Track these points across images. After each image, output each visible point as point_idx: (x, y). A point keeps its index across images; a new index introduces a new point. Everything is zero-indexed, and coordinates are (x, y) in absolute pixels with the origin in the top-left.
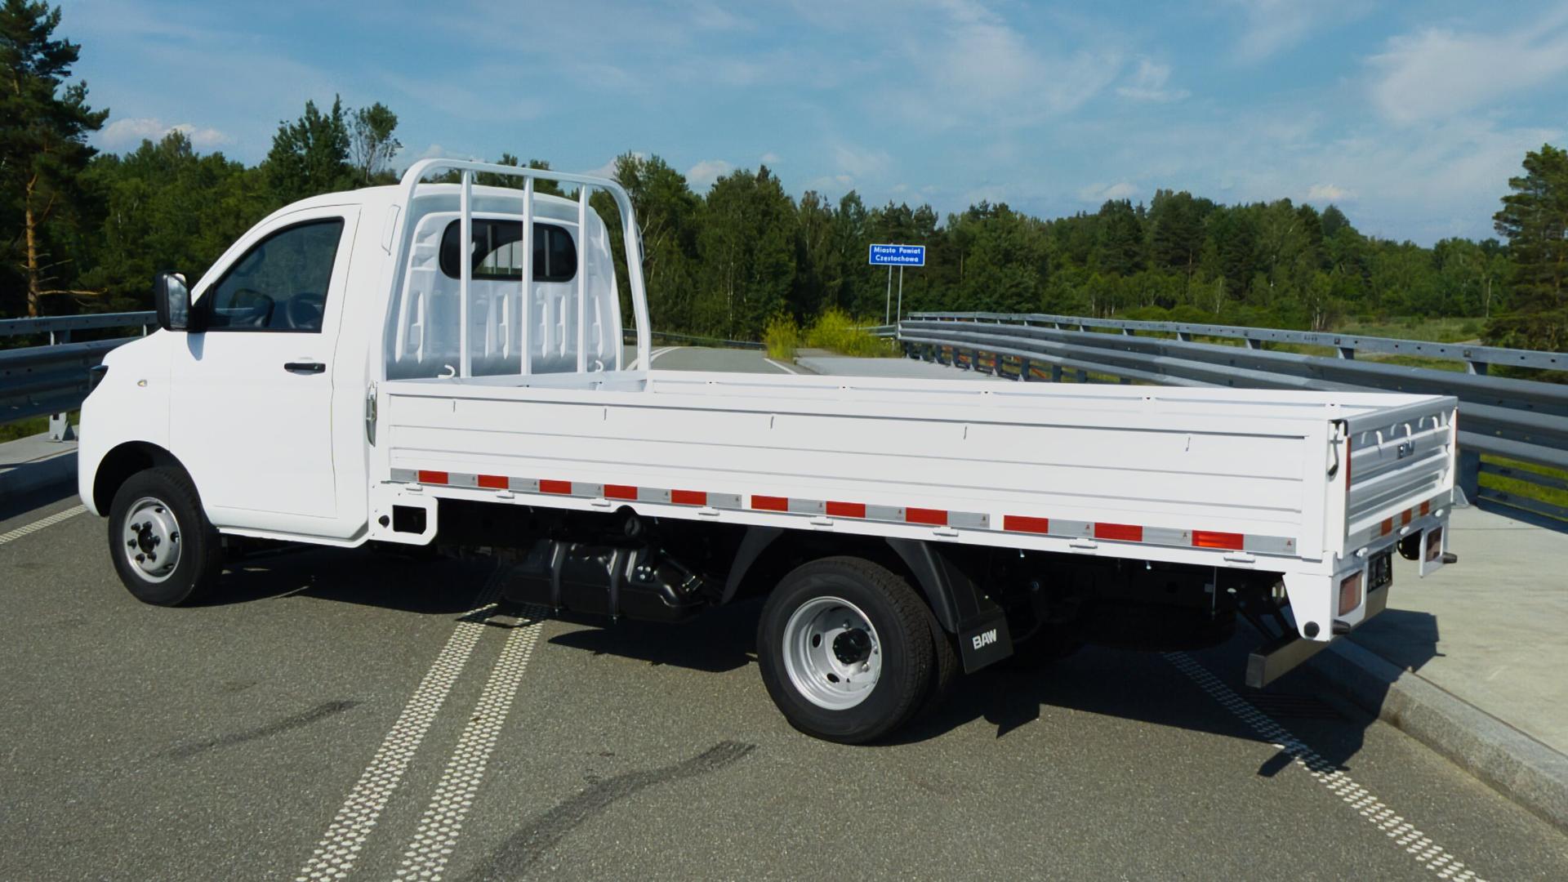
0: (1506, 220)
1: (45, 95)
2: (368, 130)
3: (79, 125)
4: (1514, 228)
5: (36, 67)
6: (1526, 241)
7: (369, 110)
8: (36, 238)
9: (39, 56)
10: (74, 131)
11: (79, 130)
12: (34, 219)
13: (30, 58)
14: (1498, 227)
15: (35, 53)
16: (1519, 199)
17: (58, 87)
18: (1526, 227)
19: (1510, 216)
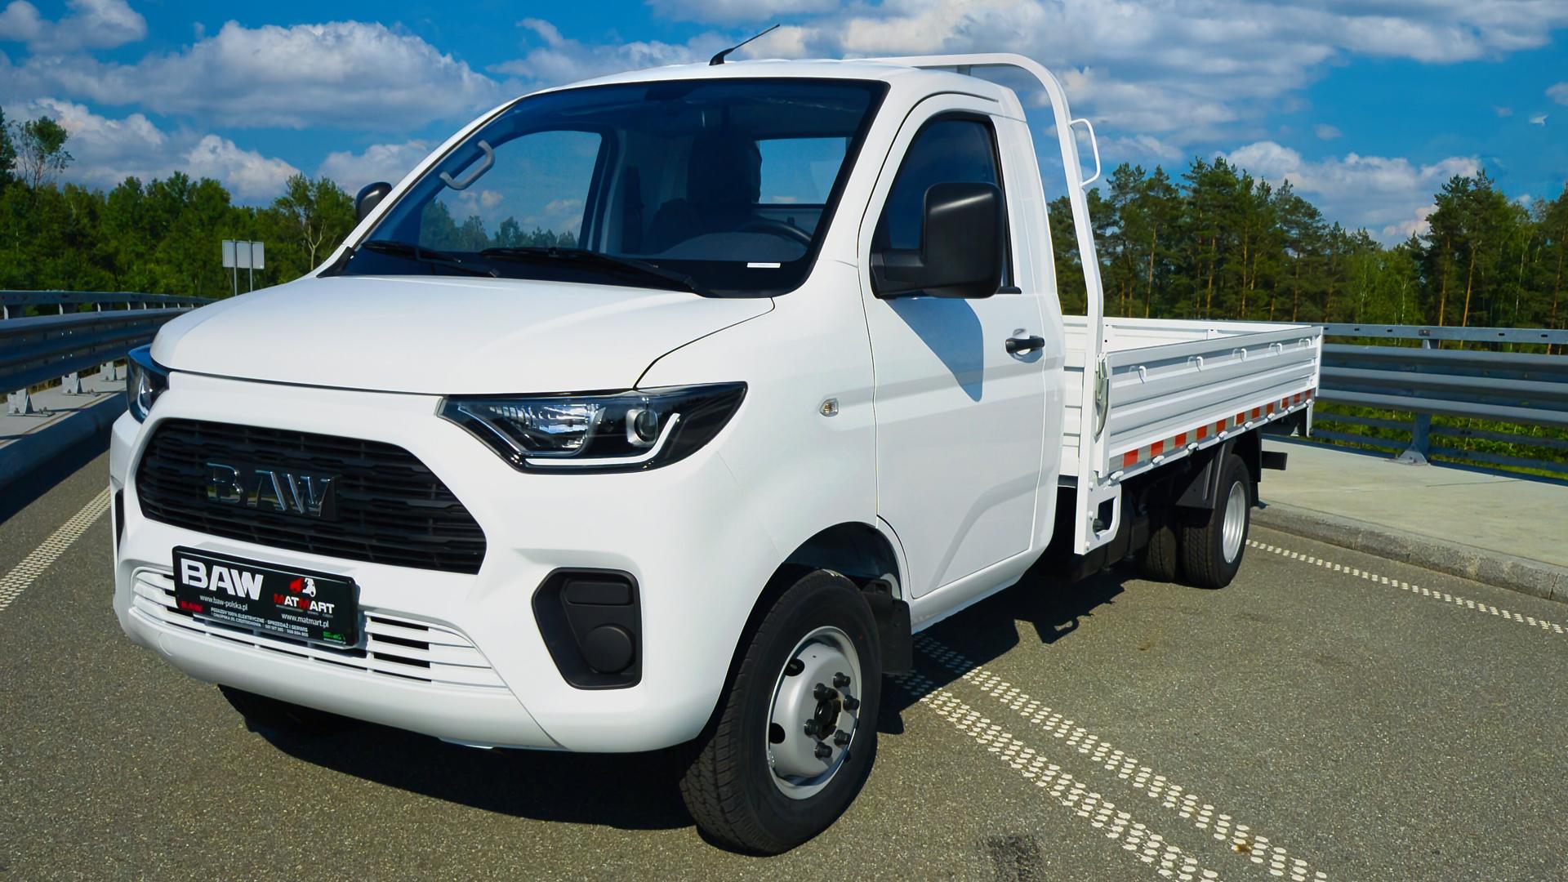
2: (35, 142)
7: (35, 123)
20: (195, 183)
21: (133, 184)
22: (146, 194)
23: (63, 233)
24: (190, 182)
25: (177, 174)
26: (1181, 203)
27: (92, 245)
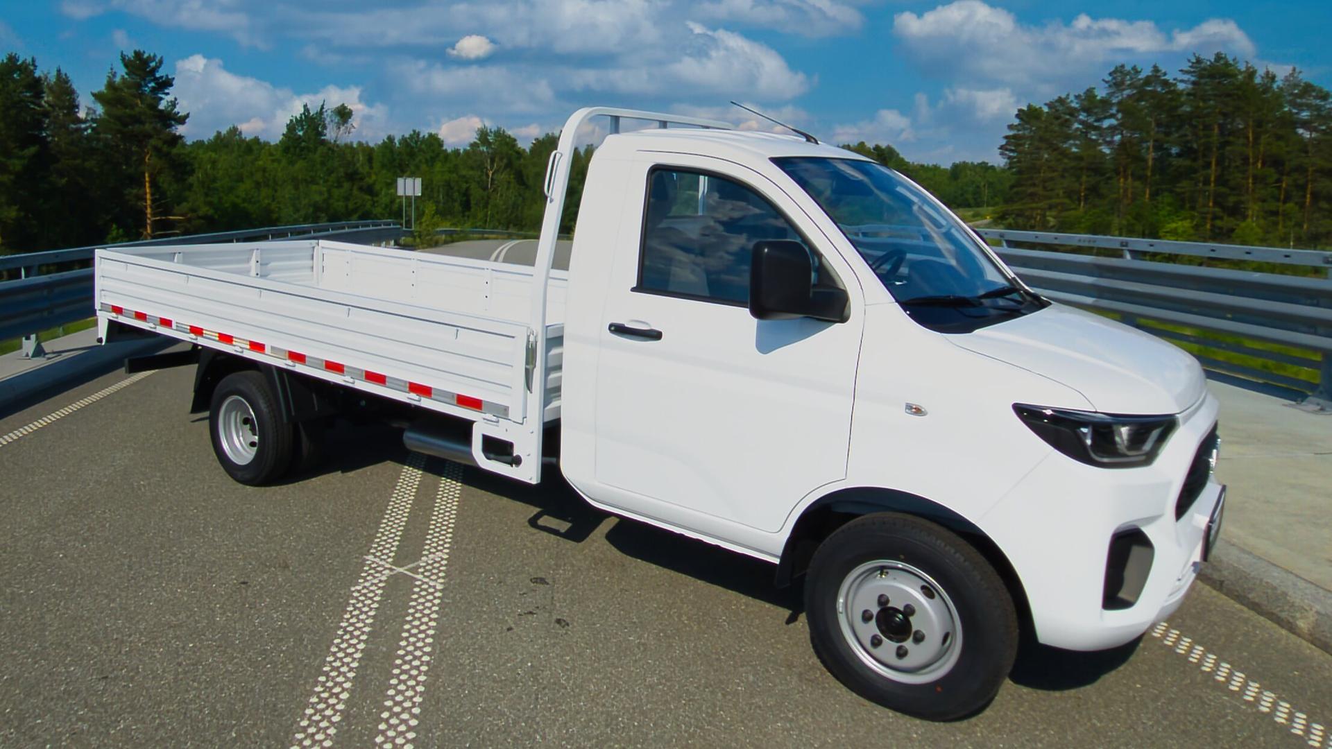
0: (1007, 150)
1: (154, 107)
2: (337, 119)
3: (173, 123)
4: (1012, 154)
5: (151, 91)
6: (1019, 162)
7: (338, 107)
8: (151, 187)
9: (152, 84)
10: (170, 126)
11: (173, 125)
12: (150, 176)
13: (146, 86)
14: (1002, 154)
15: (150, 82)
16: (1014, 137)
17: (162, 102)
18: (1020, 153)
19: (1009, 147)
20: (424, 137)
21: (391, 139)
22: (397, 145)
23: (346, 174)
24: (421, 136)
25: (414, 131)
26: (1180, 94)
27: (362, 179)
